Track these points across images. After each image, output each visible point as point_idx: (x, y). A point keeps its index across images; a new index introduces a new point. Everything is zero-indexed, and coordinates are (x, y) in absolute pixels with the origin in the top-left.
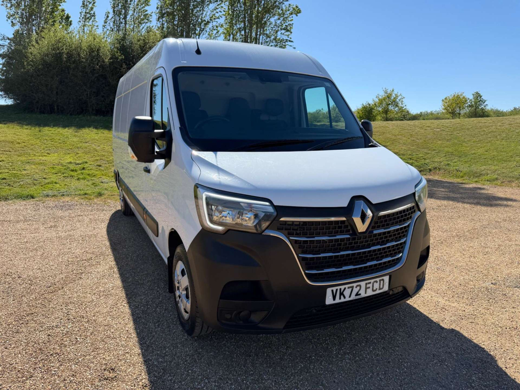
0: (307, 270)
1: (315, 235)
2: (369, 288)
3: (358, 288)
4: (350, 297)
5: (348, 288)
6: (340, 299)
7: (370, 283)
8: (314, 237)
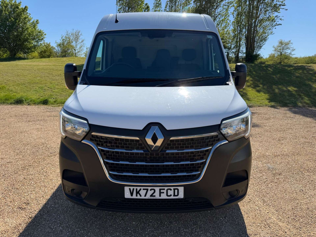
0: (110, 171)
1: (115, 148)
2: (163, 193)
3: (153, 191)
4: (145, 196)
5: (144, 189)
6: (137, 196)
7: (164, 189)
8: (114, 149)
